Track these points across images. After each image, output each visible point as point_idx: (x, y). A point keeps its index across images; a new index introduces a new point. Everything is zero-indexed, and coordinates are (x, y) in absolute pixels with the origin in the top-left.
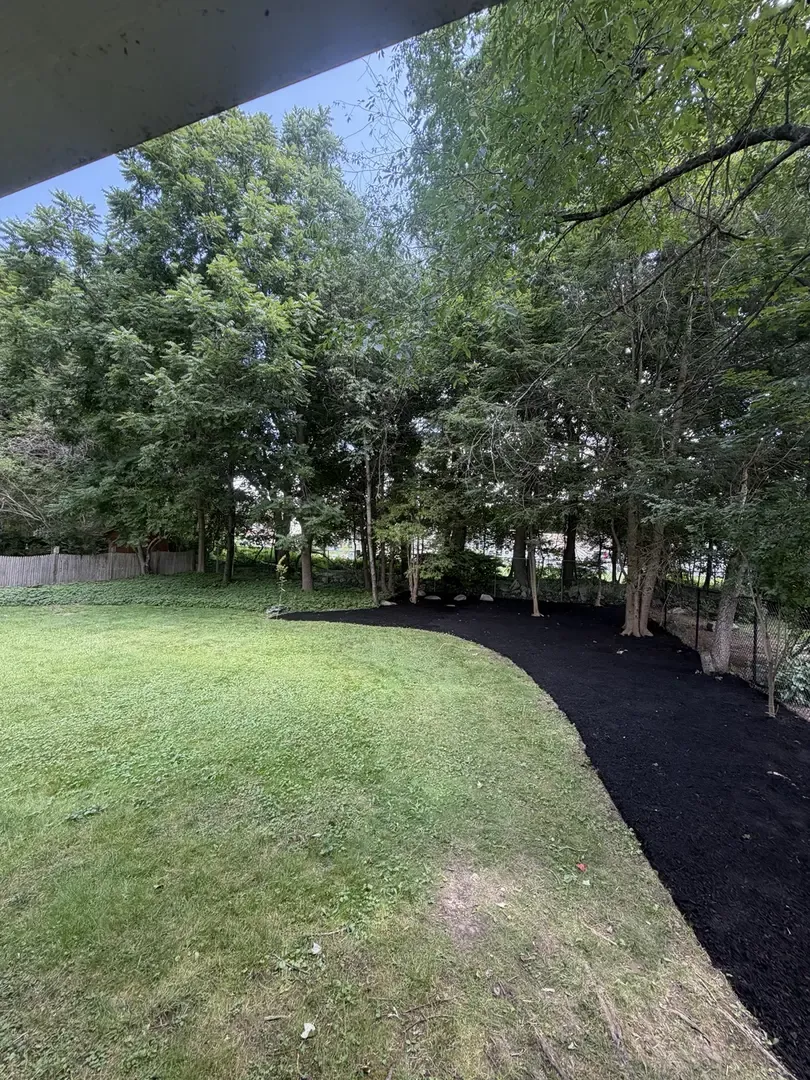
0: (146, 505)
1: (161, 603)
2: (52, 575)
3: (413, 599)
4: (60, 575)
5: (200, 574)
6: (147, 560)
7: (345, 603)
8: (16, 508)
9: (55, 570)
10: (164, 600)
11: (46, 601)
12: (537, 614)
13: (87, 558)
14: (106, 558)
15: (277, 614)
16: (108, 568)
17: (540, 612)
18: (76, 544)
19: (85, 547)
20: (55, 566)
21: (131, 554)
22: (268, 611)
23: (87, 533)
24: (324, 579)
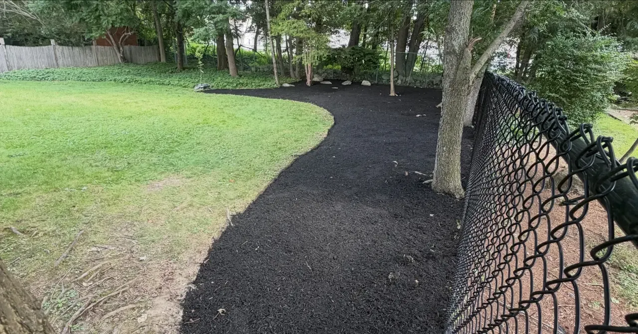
0: (97, 5)
1: (125, 81)
2: (54, 61)
3: (308, 83)
4: (60, 62)
5: (162, 63)
6: (121, 52)
7: (254, 84)
8: (16, 8)
9: (56, 58)
10: (126, 79)
11: (50, 78)
12: (392, 94)
13: (77, 49)
14: (91, 50)
15: (202, 89)
16: (94, 58)
17: (396, 92)
18: (67, 39)
19: (73, 40)
20: (55, 54)
21: (108, 47)
22: (196, 88)
23: (71, 29)
24: (253, 69)
